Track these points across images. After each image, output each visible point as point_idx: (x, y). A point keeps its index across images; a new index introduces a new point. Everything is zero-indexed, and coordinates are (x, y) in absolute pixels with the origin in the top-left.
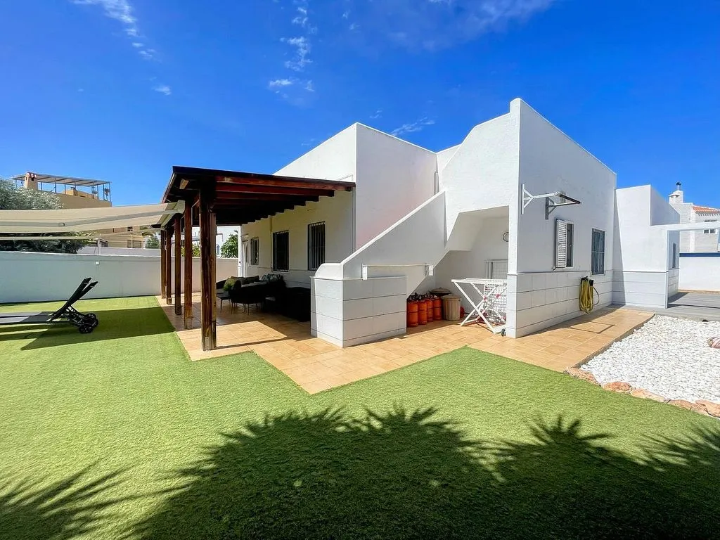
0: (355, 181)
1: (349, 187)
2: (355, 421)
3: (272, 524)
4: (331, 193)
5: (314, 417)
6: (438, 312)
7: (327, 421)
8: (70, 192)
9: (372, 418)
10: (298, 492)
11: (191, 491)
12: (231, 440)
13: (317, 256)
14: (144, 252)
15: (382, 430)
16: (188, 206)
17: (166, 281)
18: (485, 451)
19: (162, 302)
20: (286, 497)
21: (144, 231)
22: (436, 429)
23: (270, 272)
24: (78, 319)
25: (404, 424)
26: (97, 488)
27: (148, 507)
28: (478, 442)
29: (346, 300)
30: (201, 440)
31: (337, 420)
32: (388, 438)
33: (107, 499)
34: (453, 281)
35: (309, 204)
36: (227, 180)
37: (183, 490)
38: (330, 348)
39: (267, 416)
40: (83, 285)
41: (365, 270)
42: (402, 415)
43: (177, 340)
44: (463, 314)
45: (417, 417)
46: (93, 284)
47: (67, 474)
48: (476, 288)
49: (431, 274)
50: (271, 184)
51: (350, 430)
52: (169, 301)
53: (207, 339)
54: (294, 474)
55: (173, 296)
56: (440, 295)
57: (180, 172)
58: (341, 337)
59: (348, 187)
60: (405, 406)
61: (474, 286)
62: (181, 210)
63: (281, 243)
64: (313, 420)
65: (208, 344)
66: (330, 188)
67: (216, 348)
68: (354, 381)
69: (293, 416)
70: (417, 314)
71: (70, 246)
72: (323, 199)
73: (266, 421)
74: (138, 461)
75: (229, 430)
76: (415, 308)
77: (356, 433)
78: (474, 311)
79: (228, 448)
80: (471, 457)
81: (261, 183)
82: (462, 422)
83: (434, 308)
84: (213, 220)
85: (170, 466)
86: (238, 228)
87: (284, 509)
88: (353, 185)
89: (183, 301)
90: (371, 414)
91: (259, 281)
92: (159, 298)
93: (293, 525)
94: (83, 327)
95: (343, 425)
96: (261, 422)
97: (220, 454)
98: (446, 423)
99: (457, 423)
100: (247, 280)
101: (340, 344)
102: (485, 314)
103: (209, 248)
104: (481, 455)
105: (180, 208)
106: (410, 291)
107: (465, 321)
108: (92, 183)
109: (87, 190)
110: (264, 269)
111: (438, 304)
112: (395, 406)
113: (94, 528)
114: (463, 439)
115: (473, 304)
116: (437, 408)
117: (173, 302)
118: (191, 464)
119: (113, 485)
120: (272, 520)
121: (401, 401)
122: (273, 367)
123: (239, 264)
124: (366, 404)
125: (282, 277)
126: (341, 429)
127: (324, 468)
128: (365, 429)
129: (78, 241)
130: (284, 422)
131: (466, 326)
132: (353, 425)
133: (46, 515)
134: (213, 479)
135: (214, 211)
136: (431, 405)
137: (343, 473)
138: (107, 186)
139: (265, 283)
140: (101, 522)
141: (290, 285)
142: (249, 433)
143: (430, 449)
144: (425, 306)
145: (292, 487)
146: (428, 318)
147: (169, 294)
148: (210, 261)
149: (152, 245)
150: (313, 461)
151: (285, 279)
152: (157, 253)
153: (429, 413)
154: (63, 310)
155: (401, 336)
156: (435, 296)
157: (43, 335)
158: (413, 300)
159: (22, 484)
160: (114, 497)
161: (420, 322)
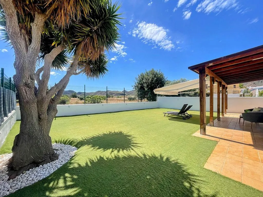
36: (211, 64)
65: (202, 132)
67: (205, 135)
84: (204, 82)
103: (202, 94)
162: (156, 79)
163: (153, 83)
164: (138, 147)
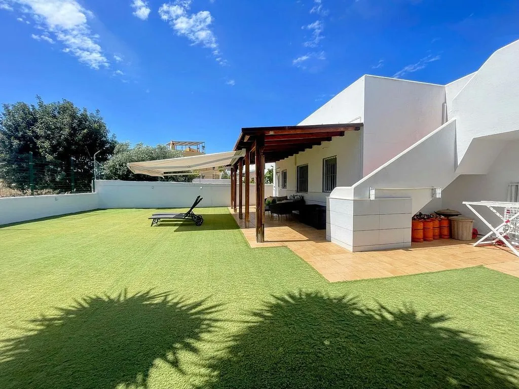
0: (362, 121)
1: (358, 127)
2: (368, 309)
3: (311, 363)
4: (341, 134)
5: (335, 299)
6: (446, 231)
7: (345, 304)
8: (188, 150)
9: (383, 310)
10: (327, 349)
11: (259, 326)
12: (279, 302)
13: (330, 182)
14: (220, 181)
15: (395, 322)
16: (247, 152)
17: (234, 199)
18: (515, 370)
19: (231, 211)
20: (319, 349)
21: (221, 169)
22: (451, 335)
23: (294, 193)
24: (195, 218)
25: (416, 323)
26: (213, 310)
27: (238, 328)
28: (505, 360)
29: (356, 215)
30: (261, 297)
31: (354, 306)
32: (400, 329)
33: (217, 318)
34: (464, 203)
35: (324, 143)
36: (272, 133)
37: (255, 324)
38: (341, 251)
39: (301, 291)
40: (197, 200)
41: (373, 192)
42: (413, 314)
43: (242, 234)
44: (476, 235)
45: (428, 319)
46: (201, 199)
47: (199, 299)
48: (494, 211)
49: (439, 196)
50: (299, 132)
51: (364, 315)
52: (235, 210)
53: (259, 235)
54: (324, 335)
55: (238, 208)
56: (447, 215)
57: (246, 131)
58: (352, 244)
59: (356, 128)
60: (415, 308)
61: (492, 209)
62: (244, 155)
63: (303, 173)
64: (334, 301)
65: (259, 238)
66: (342, 129)
67: (264, 241)
68: (366, 278)
69: (319, 295)
70: (422, 231)
71: (189, 178)
72: (335, 139)
73: (300, 294)
74: (230, 301)
75: (278, 295)
76: (421, 226)
77: (370, 319)
78: (491, 233)
79: (278, 306)
80: (497, 372)
81: (292, 132)
82: (482, 336)
83: (440, 228)
84: (263, 159)
85: (246, 308)
86: (273, 164)
87: (318, 357)
88: (362, 125)
89: (244, 210)
90: (383, 307)
91: (288, 200)
92: (230, 208)
93: (326, 370)
94: (197, 222)
95: (358, 310)
96: (297, 294)
97: (274, 308)
98: (462, 332)
99: (476, 335)
100: (280, 199)
101: (351, 249)
102: (506, 237)
103: (261, 178)
104: (509, 372)
105: (243, 153)
106: (415, 211)
107: (479, 242)
108: (197, 144)
109: (194, 148)
110: (290, 192)
111: (445, 224)
112: (405, 305)
113: (214, 331)
114: (485, 352)
115: (490, 226)
116: (450, 316)
117: (238, 211)
118: (257, 310)
119: (220, 311)
120: (311, 361)
121: (411, 303)
122: (301, 259)
123: (274, 188)
124: (377, 298)
125: (303, 197)
126: (357, 312)
127: (346, 337)
128: (378, 317)
129: (193, 176)
130: (313, 298)
131: (480, 246)
132: (367, 312)
133: (193, 317)
134: (272, 323)
135: (264, 154)
136: (443, 312)
137: (362, 346)
138: (203, 144)
139: (292, 201)
140: (217, 329)
141: (309, 203)
142: (290, 300)
143: (444, 350)
144: (431, 225)
145: (323, 344)
146: (434, 236)
147: (235, 206)
148: (261, 186)
149: (225, 177)
150: (337, 330)
151: (305, 198)
152: (228, 182)
153: (441, 319)
154: (189, 213)
155: (406, 248)
156: (442, 217)
157: (181, 225)
158: (418, 218)
159: (182, 298)
160: (220, 317)
161: (425, 239)
162: (88, 134)
163: (76, 143)
164: (216, 309)
